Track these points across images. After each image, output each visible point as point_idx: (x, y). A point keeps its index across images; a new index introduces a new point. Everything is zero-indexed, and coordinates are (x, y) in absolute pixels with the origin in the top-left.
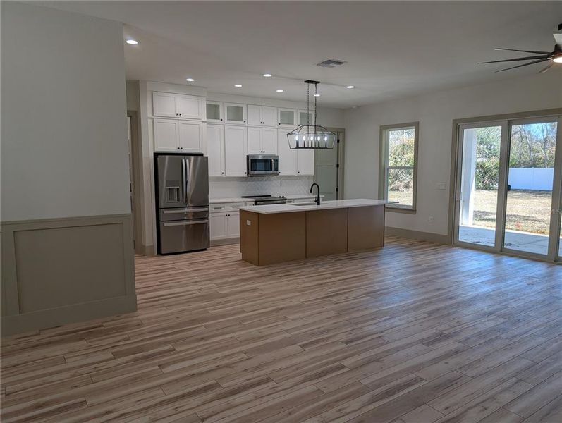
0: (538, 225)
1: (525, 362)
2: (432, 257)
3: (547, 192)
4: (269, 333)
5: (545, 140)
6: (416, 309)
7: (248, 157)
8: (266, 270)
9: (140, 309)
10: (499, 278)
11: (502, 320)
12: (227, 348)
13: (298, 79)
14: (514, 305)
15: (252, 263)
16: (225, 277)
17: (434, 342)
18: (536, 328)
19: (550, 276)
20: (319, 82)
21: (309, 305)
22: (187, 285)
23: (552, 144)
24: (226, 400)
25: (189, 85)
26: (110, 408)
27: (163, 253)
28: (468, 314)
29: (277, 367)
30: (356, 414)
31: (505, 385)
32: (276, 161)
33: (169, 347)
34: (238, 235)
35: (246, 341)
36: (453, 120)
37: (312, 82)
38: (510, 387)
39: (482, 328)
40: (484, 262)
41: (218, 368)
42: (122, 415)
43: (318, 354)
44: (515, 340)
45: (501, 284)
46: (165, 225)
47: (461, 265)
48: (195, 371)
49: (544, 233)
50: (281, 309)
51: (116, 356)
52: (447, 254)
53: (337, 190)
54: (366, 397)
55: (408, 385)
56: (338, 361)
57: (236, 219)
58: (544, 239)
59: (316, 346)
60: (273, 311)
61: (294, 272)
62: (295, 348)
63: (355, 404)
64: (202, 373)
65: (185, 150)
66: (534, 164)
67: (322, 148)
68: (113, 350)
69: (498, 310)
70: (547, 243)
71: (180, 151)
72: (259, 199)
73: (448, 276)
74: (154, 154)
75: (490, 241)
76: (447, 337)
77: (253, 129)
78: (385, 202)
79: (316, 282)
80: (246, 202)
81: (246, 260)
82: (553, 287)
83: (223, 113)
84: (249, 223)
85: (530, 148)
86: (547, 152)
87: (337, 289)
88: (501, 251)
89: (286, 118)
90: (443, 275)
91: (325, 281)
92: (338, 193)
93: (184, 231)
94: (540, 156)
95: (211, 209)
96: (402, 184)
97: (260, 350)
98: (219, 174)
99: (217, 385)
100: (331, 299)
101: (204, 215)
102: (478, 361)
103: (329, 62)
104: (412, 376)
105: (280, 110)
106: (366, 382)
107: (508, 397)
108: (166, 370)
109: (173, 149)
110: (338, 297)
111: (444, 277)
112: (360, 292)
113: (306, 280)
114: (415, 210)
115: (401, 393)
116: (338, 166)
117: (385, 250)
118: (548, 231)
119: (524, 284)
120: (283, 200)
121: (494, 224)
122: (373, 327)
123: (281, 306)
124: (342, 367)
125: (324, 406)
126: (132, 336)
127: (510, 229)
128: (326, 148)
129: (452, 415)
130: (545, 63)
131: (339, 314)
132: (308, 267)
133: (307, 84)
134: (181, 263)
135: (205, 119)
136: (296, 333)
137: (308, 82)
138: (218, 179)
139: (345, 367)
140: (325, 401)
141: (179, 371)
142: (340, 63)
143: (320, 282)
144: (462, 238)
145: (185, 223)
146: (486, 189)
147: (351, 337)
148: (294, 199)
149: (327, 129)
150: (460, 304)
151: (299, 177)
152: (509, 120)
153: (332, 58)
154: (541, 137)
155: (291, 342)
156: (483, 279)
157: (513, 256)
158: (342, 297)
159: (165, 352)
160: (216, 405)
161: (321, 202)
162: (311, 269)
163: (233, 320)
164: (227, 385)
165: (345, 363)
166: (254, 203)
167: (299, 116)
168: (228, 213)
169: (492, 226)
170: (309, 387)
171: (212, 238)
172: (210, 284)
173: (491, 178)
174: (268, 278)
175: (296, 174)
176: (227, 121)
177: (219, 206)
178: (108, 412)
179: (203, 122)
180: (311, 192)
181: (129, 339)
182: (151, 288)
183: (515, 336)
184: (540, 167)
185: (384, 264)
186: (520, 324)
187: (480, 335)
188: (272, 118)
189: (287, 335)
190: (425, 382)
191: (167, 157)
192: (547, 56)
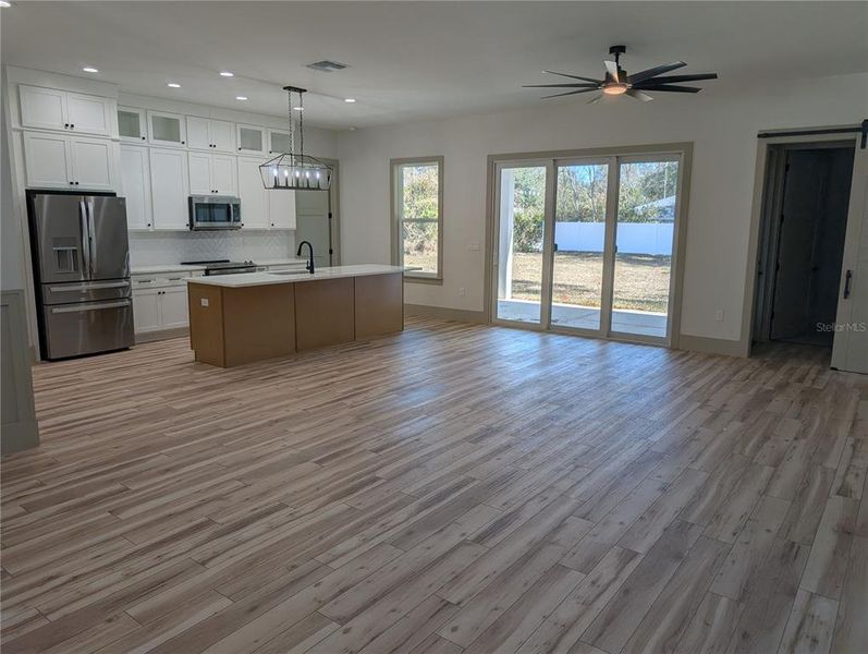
0: (586, 296)
1: (581, 448)
2: (467, 341)
3: (596, 254)
4: (265, 452)
5: (593, 185)
6: (456, 403)
7: (190, 199)
8: (239, 373)
9: (44, 441)
10: (546, 360)
11: (556, 407)
12: (210, 477)
13: (275, 84)
14: (566, 389)
15: (214, 364)
16: (175, 386)
17: (482, 438)
18: (591, 411)
19: (602, 354)
20: (305, 91)
21: (315, 413)
22: (114, 402)
23: (601, 191)
24: (230, 536)
25: (89, 78)
26: (51, 572)
27: (53, 357)
28: (515, 404)
29: (290, 490)
30: (405, 525)
31: (562, 473)
32: (237, 207)
33: (118, 486)
34: (185, 323)
35: (238, 465)
36: (489, 156)
37: (296, 89)
38: (568, 474)
39: (534, 418)
40: (529, 342)
41: (204, 503)
42: (75, 578)
43: (342, 468)
44: (569, 426)
45: (550, 367)
46: (55, 310)
47: (505, 348)
48: (172, 510)
49: (594, 305)
50: (277, 421)
51: (29, 509)
52: (484, 336)
53: (331, 252)
54: (412, 507)
55: (458, 487)
56: (369, 473)
57: (181, 299)
58: (595, 312)
59: (337, 459)
60: (264, 425)
61: (282, 373)
62: (309, 466)
63: (400, 515)
64: (184, 512)
65: (83, 186)
66: (581, 216)
67: (313, 189)
68: (23, 502)
69: (549, 396)
70: (598, 317)
71: (74, 188)
72: (211, 266)
73: (490, 362)
74: (27, 191)
75: (534, 316)
76: (497, 431)
77: (197, 155)
78: (401, 268)
79: (321, 383)
80: (191, 271)
81: (202, 360)
82: (607, 366)
83: (146, 127)
84: (205, 302)
85: (575, 195)
86: (596, 201)
87: (351, 388)
88: (548, 328)
89: (251, 140)
90: (483, 361)
91: (331, 380)
92: (333, 256)
93: (81, 321)
94: (587, 206)
95: (134, 284)
96: (414, 245)
97: (258, 474)
98: (142, 226)
99: (209, 523)
100: (344, 401)
101: (121, 294)
102: (533, 452)
103: (325, 64)
104: (462, 477)
105: (239, 126)
106: (407, 491)
107: (566, 484)
108: (123, 516)
109: (63, 185)
110: (354, 399)
111: (484, 363)
112: (382, 390)
113: (303, 381)
114: (442, 280)
115: (453, 496)
116: (330, 216)
117: (406, 335)
118: (599, 302)
119: (575, 365)
120: (249, 268)
121: (539, 297)
122: (408, 429)
123: (274, 418)
124: (376, 479)
125: (362, 524)
126: (47, 481)
127: (557, 302)
128: (318, 188)
129: (509, 511)
130: (595, 93)
131: (359, 419)
132: (299, 365)
133: (287, 91)
134: (91, 372)
135: (117, 137)
136: (306, 447)
137: (289, 88)
138: (142, 234)
139: (379, 479)
140: (362, 518)
141: (145, 514)
142: (339, 67)
143: (325, 382)
144: (500, 315)
145: (83, 308)
146: (523, 251)
147: (378, 445)
148: (268, 266)
149: (316, 160)
150: (506, 394)
151: (275, 232)
152: (555, 159)
153: (330, 60)
154: (588, 180)
155: (302, 459)
156: (530, 363)
157: (563, 334)
158: (360, 398)
159: (111, 494)
160: (217, 544)
161: (315, 270)
162: (309, 366)
163: (208, 442)
164: (223, 520)
165: (379, 474)
166: (203, 273)
167: (270, 138)
168: (162, 290)
169: (536, 300)
170: (339, 507)
171: (138, 329)
172: (153, 398)
173: (530, 235)
174: (245, 383)
175: (269, 228)
176: (152, 141)
177: (145, 279)
178: (51, 578)
179: (113, 140)
180: (299, 254)
181: (42, 484)
182: (52, 412)
183: (570, 423)
184: (586, 221)
185: (406, 353)
186: (574, 410)
187: (532, 425)
188: (228, 139)
189: (293, 451)
190: (476, 483)
191: (46, 196)
192: (596, 85)
